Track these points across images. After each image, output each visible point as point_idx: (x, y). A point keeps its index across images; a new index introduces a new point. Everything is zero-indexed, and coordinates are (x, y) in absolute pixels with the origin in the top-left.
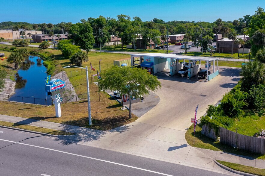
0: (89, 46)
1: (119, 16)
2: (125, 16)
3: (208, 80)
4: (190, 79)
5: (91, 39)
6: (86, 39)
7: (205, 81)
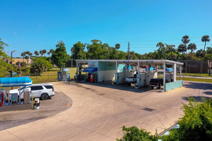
0: (61, 63)
1: (92, 41)
2: (97, 41)
3: (165, 91)
4: (138, 88)
5: (63, 56)
6: (59, 57)
7: (160, 92)
